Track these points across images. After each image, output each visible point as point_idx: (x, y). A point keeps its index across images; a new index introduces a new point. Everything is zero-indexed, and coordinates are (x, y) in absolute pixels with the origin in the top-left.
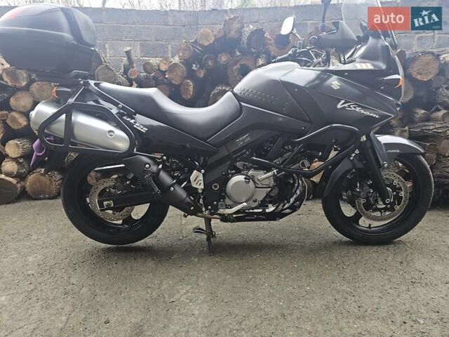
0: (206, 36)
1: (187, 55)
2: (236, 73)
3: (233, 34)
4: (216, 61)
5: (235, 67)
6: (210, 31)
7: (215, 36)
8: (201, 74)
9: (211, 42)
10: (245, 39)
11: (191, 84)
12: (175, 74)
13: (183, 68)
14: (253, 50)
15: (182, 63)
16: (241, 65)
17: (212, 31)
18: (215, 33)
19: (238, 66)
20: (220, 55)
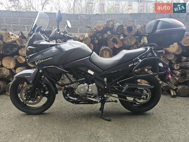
0: (99, 27)
1: (92, 34)
2: (111, 42)
3: (110, 26)
4: (102, 37)
5: (111, 39)
6: (101, 25)
7: (103, 27)
8: (97, 42)
9: (102, 29)
10: (116, 28)
11: (92, 45)
12: (86, 41)
13: (90, 39)
14: (119, 33)
15: (89, 37)
16: (113, 38)
17: (102, 25)
18: (103, 26)
19: (112, 39)
20: (104, 34)
